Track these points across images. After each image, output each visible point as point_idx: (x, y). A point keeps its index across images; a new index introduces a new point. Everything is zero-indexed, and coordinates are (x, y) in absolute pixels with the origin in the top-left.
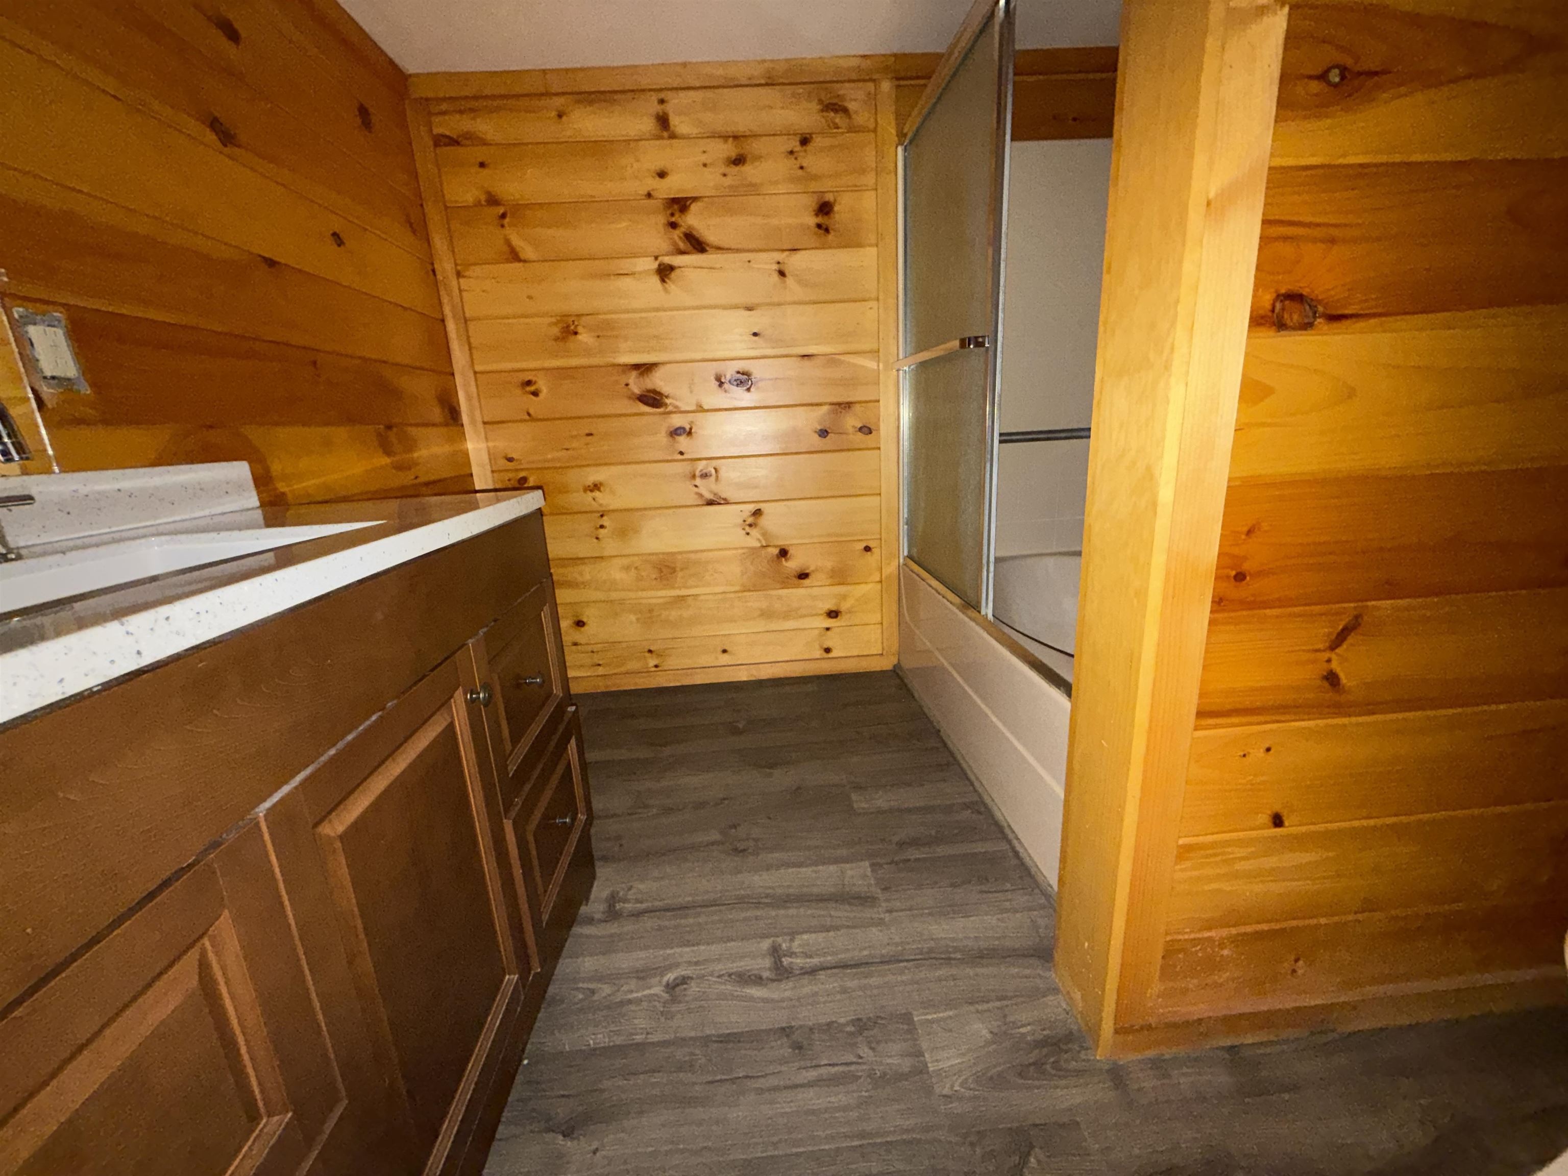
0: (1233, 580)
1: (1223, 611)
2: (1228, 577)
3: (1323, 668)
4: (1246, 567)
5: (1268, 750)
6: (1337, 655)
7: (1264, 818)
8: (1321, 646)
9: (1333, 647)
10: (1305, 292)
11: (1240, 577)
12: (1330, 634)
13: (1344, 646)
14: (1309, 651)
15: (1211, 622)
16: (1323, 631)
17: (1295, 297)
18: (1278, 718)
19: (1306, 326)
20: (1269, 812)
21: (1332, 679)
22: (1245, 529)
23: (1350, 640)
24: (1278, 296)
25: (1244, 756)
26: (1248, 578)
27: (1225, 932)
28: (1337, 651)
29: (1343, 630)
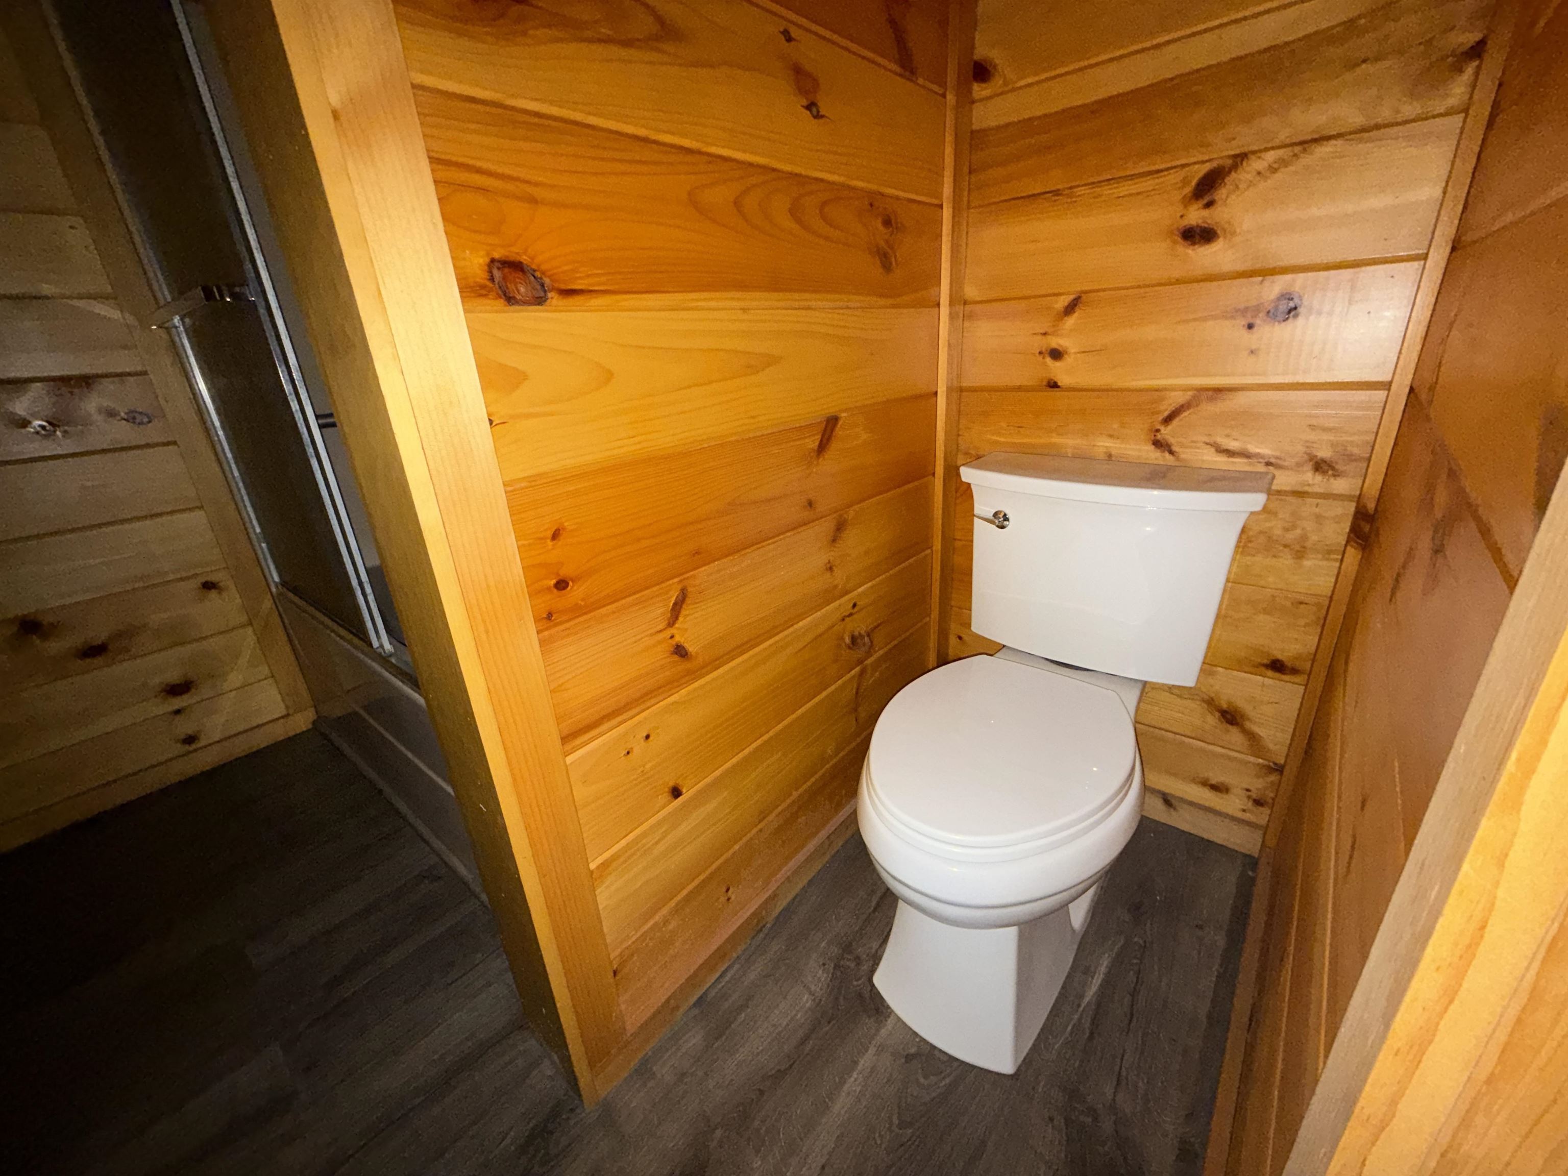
0: (555, 591)
1: (556, 625)
2: (549, 589)
3: (669, 646)
4: (565, 572)
5: (648, 737)
6: (678, 629)
7: (665, 797)
8: (661, 627)
9: (671, 624)
10: (524, 259)
11: (561, 585)
12: (663, 614)
13: (681, 619)
14: (652, 635)
15: (542, 643)
16: (659, 611)
17: (513, 266)
18: (643, 707)
19: (540, 301)
20: (667, 790)
21: (680, 651)
22: (550, 533)
23: (684, 612)
24: (493, 261)
25: (628, 753)
26: (571, 583)
27: (665, 911)
28: (677, 625)
29: (675, 604)
